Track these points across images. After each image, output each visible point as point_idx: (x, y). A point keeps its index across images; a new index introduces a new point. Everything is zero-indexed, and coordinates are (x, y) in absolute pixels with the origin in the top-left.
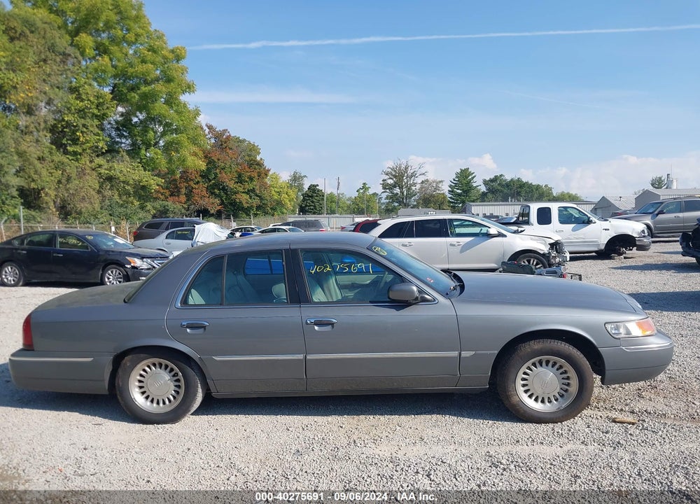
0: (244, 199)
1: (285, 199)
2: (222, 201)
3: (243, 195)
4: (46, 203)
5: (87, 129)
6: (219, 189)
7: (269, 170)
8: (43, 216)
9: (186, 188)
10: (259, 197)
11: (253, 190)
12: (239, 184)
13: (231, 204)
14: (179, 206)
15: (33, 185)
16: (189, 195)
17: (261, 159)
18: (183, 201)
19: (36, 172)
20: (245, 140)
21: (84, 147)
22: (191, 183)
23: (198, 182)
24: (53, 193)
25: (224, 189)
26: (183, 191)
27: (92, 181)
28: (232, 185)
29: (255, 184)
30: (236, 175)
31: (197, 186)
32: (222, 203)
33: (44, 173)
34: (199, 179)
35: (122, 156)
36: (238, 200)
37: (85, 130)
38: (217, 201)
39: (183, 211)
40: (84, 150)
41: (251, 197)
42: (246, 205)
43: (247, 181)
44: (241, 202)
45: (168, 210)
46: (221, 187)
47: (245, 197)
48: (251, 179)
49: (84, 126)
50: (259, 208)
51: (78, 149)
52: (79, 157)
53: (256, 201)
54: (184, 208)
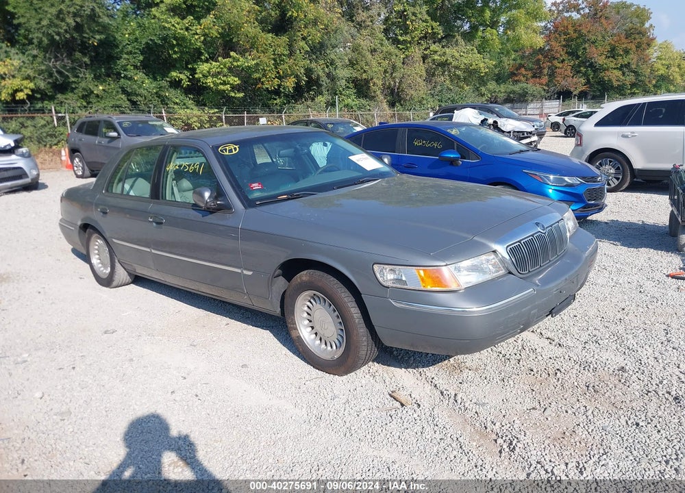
0: (614, 76)
1: (674, 74)
2: (588, 80)
3: (615, 71)
4: (374, 92)
5: (416, 16)
6: (586, 67)
7: (653, 39)
8: (372, 103)
9: (549, 68)
10: (634, 72)
11: (628, 65)
12: (611, 59)
13: (598, 83)
14: (538, 88)
15: (364, 76)
16: (552, 75)
17: (651, 26)
18: (544, 83)
19: (367, 64)
20: (632, 5)
21: (413, 35)
22: (555, 62)
23: (563, 61)
24: (380, 83)
25: (591, 65)
26: (545, 71)
27: (420, 68)
28: (601, 60)
29: (632, 58)
30: (608, 48)
31: (561, 65)
32: (588, 82)
33: (374, 63)
34: (565, 57)
35: (457, 41)
36: (606, 79)
37: (414, 18)
38: (583, 81)
39: (543, 93)
40: (413, 38)
41: (624, 74)
42: (615, 84)
43: (621, 55)
44: (610, 80)
45: (527, 93)
46: (587, 64)
47: (618, 73)
48: (627, 52)
49: (414, 14)
50: (633, 85)
51: (408, 38)
52: (409, 45)
53: (631, 78)
54: (545, 90)
